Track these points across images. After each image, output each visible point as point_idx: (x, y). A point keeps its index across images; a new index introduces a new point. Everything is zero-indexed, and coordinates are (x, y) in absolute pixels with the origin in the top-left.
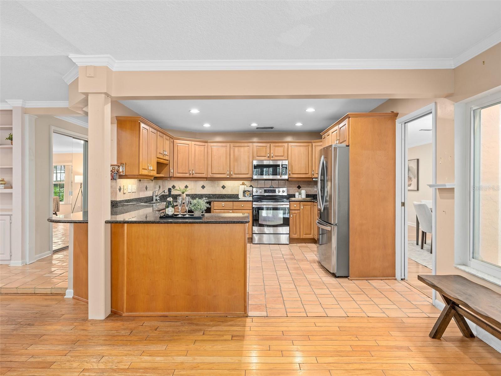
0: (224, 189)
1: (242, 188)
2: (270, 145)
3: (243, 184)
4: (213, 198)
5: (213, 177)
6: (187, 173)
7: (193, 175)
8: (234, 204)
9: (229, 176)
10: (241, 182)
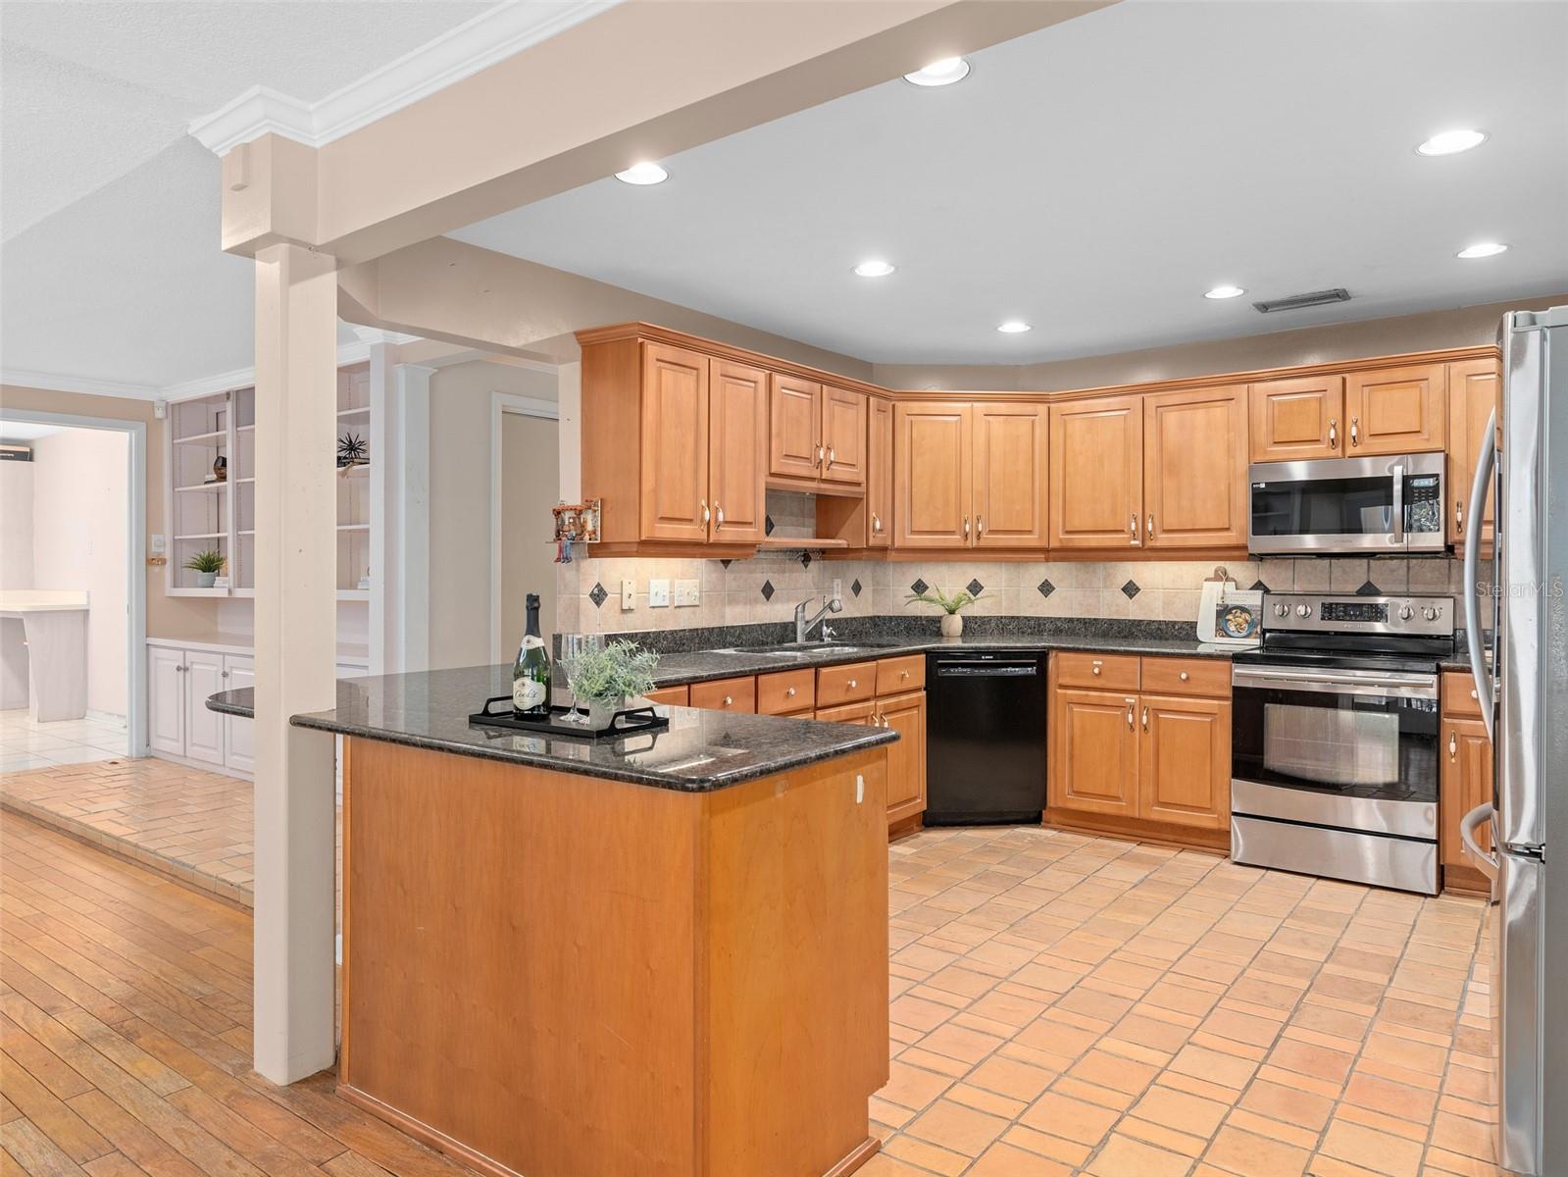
0: (1131, 596)
1: (1212, 594)
2: (1344, 380)
3: (1222, 576)
4: (1085, 636)
5: (1071, 544)
6: (952, 533)
7: (979, 534)
8: (1144, 667)
9: (1137, 542)
10: (1210, 568)
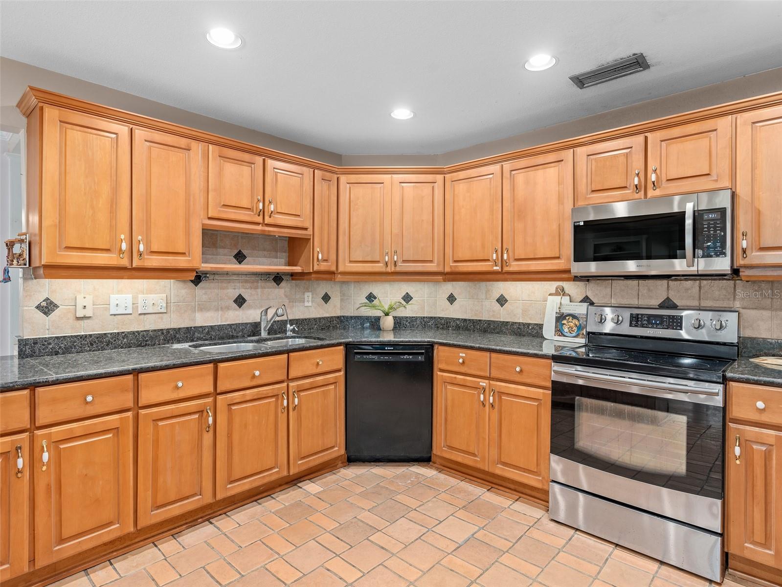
0: (502, 305)
1: (553, 305)
2: (646, 138)
3: (561, 292)
6: (378, 262)
7: (395, 264)
8: (492, 360)
9: (498, 268)
10: (552, 286)
